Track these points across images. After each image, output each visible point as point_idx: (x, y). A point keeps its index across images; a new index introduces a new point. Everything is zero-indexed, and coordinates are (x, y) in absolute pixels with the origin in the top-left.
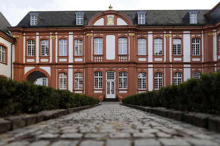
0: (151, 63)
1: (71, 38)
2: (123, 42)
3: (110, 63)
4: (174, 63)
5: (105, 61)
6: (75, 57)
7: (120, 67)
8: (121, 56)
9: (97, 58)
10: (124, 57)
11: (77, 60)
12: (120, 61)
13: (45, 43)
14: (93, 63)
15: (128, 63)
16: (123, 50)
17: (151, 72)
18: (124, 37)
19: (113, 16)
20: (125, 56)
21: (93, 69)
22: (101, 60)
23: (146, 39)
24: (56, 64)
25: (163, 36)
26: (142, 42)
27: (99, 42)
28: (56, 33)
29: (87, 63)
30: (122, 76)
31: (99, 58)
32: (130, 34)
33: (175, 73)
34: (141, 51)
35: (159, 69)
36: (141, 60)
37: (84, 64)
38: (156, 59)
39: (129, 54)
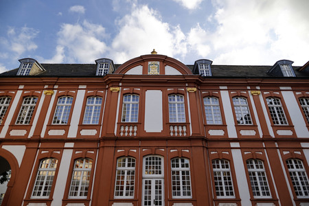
0: (234, 140)
2: (176, 101)
3: (153, 138)
4: (280, 140)
5: (142, 135)
6: (82, 126)
7: (174, 148)
8: (174, 125)
9: (127, 129)
10: (180, 128)
11: (84, 133)
12: (172, 134)
13: (31, 103)
14: (117, 139)
15: (189, 139)
16: (178, 116)
17: (237, 156)
18: (178, 94)
19: (158, 63)
20: (182, 125)
21: (115, 151)
22: (133, 132)
23: (218, 97)
24: (40, 141)
25: (247, 93)
26: (210, 103)
28: (56, 87)
29: (104, 139)
30: (178, 166)
31: (131, 130)
32: (188, 89)
33: (288, 160)
34: (213, 118)
35: (253, 151)
36: (213, 133)
37: (99, 141)
38: (244, 133)
39: (190, 122)
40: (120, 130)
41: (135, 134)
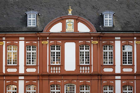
0: (118, 75)
1: (22, 44)
2: (84, 50)
3: (70, 75)
5: (63, 73)
6: (26, 67)
7: (82, 80)
8: (82, 66)
9: (54, 69)
10: (86, 68)
11: (28, 70)
12: (81, 72)
16: (85, 60)
18: (86, 44)
19: (73, 21)
20: (87, 66)
21: (49, 82)
22: (58, 71)
23: (113, 46)
24: (4, 75)
27: (56, 50)
28: (4, 39)
31: (57, 69)
32: (93, 42)
34: (108, 60)
35: (128, 81)
36: (106, 70)
37: (38, 76)
38: (125, 70)
39: (92, 64)
40: (50, 69)
41: (59, 72)
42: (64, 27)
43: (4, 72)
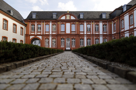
0: (85, 35)
1: (51, 24)
2: (73, 26)
3: (68, 35)
4: (95, 35)
5: (66, 34)
6: (52, 32)
7: (72, 37)
8: (72, 32)
11: (53, 33)
12: (72, 34)
13: (39, 26)
14: (60, 35)
15: (76, 35)
16: (73, 30)
17: (85, 38)
18: (74, 24)
19: (69, 15)
20: (74, 32)
21: (60, 37)
23: (84, 25)
24: (44, 35)
25: (91, 23)
26: (81, 26)
27: (63, 26)
28: (44, 22)
29: (58, 35)
30: (73, 40)
32: (76, 23)
33: (96, 39)
34: (81, 30)
35: (89, 37)
36: (81, 33)
37: (57, 35)
38: (88, 33)
39: (76, 31)
40: (61, 33)
41: (64, 34)
42: (66, 18)
43: (44, 34)
